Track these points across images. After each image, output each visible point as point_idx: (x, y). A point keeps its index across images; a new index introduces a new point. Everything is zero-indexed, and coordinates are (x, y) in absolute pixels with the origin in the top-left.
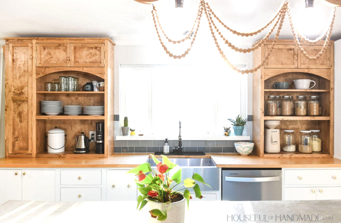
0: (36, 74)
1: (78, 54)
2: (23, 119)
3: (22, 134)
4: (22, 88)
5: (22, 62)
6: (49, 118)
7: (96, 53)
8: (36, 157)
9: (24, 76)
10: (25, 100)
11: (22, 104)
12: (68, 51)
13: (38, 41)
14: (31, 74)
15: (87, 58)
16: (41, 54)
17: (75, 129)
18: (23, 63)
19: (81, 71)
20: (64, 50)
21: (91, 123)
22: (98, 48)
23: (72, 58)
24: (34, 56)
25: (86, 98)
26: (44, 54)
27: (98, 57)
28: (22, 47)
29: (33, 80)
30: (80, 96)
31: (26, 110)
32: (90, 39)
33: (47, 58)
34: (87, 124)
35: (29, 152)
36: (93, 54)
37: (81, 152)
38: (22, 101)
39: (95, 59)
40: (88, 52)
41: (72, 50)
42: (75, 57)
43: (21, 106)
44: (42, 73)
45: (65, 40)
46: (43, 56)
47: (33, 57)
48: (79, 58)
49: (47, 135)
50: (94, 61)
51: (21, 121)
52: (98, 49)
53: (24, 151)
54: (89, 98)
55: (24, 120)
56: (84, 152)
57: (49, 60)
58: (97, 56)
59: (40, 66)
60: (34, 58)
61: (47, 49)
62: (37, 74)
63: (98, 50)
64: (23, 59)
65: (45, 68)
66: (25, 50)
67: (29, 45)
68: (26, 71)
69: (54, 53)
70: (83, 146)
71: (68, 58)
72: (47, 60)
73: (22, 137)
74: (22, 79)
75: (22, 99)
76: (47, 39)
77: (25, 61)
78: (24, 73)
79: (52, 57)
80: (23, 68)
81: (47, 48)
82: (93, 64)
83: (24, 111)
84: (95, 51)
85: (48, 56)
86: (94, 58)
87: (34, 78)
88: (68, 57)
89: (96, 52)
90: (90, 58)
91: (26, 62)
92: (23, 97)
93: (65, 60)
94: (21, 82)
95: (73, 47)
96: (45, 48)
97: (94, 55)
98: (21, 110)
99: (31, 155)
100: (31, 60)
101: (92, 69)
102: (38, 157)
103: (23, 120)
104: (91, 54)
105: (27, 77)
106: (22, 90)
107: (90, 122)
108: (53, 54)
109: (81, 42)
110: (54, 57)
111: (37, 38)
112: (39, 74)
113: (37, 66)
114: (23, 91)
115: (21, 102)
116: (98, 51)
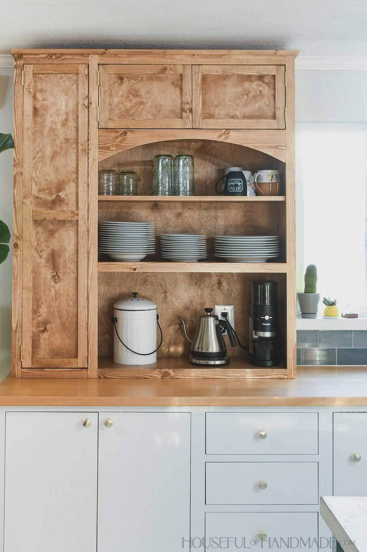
0: (99, 148)
1: (213, 96)
2: (61, 271)
3: (59, 311)
4: (60, 187)
5: (58, 115)
6: (135, 269)
7: (260, 92)
8: (100, 378)
9: (66, 152)
10: (69, 219)
11: (61, 232)
12: (187, 87)
13: (105, 60)
14: (86, 148)
15: (237, 105)
16: (111, 95)
17: (174, 299)
18: (63, 117)
19: (221, 140)
20: (173, 83)
21: (220, 283)
22: (266, 77)
23: (198, 106)
24: (94, 98)
25: (204, 213)
26: (120, 93)
27: (267, 102)
28: (58, 75)
29: (90, 166)
30: (189, 209)
31: (71, 247)
32: (247, 54)
33: (128, 105)
34: (207, 284)
35: (80, 362)
36: (252, 94)
37: (212, 363)
38: (59, 221)
39: (259, 109)
40: (239, 90)
41: (197, 85)
42: (204, 103)
43: (56, 235)
44: (116, 146)
45: (177, 57)
46: (116, 100)
47: (90, 103)
48: (216, 106)
49: (115, 317)
50: (257, 114)
51: (56, 278)
52: (266, 80)
53: (66, 360)
54: (213, 213)
55: (64, 274)
56: (218, 362)
57: (132, 111)
58: (266, 100)
59: (111, 125)
60: (93, 106)
61: (129, 81)
62: (103, 148)
63: (266, 83)
64: (64, 107)
65: (125, 133)
66: (67, 83)
67: (80, 69)
68: (71, 141)
69: (148, 92)
70: (214, 348)
71: (187, 106)
72: (127, 110)
73: (58, 322)
74: (60, 161)
75: (61, 217)
76: (129, 55)
77: (67, 114)
78: (64, 145)
79: (141, 103)
80: (62, 133)
81: (127, 78)
82: (254, 121)
83: (65, 249)
84: (258, 85)
85: (130, 100)
86: (257, 105)
87: (94, 160)
88: (188, 103)
89: (261, 89)
90: (245, 105)
91: (70, 116)
92: (64, 211)
93: (178, 110)
94: (57, 170)
95: (200, 76)
96: (121, 79)
97: (255, 97)
98: (56, 248)
99: (84, 372)
100: (87, 111)
101: (252, 135)
102: (105, 378)
103: (61, 275)
104: (249, 92)
105: (74, 157)
106: (59, 190)
107: (215, 279)
108: (143, 94)
109: (221, 61)
110: (147, 103)
111: (103, 50)
112: (108, 148)
113: (102, 125)
114: (62, 194)
115: (58, 224)
116: (266, 85)
